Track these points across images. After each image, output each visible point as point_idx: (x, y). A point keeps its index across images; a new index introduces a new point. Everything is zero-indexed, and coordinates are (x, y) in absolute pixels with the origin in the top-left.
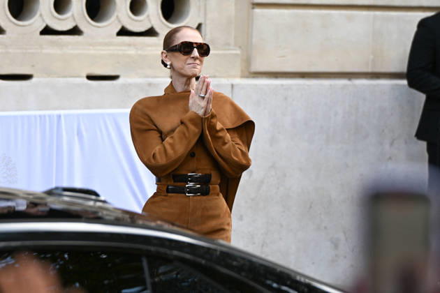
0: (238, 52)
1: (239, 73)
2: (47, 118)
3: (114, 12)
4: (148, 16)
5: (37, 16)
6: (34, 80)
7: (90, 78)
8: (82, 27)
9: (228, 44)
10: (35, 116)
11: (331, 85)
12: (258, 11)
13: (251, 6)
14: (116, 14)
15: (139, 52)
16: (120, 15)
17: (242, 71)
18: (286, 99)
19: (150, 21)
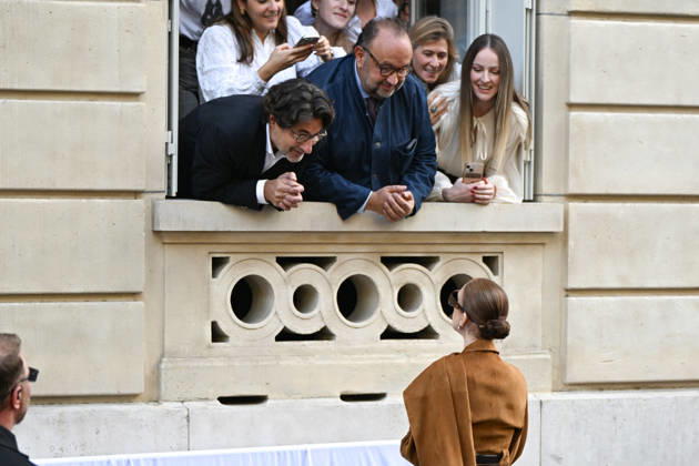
0: (549, 356)
1: (550, 386)
2: (288, 456)
3: (376, 307)
4: (424, 310)
5: (271, 315)
6: (269, 402)
7: (345, 397)
8: (333, 329)
9: (535, 346)
10: (272, 453)
11: (676, 398)
12: (573, 299)
13: (564, 293)
14: (378, 310)
15: (413, 361)
16: (385, 311)
17: (554, 382)
18: (615, 418)
19: (426, 317)
